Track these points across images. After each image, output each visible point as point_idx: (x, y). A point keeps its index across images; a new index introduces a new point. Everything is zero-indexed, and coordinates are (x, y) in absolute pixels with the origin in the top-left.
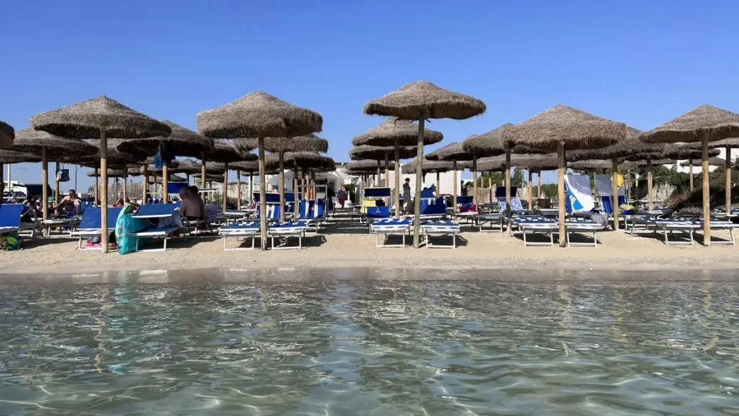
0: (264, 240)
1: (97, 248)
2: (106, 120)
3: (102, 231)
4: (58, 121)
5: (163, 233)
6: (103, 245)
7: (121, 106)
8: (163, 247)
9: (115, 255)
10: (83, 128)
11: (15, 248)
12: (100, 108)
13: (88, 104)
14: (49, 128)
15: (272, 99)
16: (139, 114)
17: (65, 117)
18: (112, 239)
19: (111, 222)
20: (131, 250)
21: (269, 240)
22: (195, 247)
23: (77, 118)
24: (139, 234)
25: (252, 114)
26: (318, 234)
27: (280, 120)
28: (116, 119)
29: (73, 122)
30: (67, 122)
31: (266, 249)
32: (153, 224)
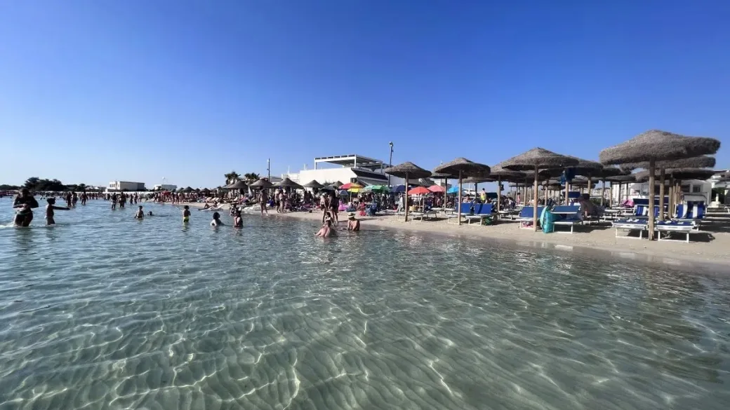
0: (651, 233)
1: (529, 228)
2: (538, 161)
3: (534, 219)
4: (513, 164)
5: (572, 223)
6: (534, 228)
7: (547, 152)
8: (570, 231)
9: (541, 233)
10: (525, 166)
11: (488, 224)
12: (535, 155)
13: (529, 153)
14: (509, 167)
15: (666, 134)
16: (558, 155)
17: (517, 161)
18: (538, 223)
19: (538, 215)
20: (550, 231)
21: (656, 233)
22: (592, 232)
23: (522, 161)
24: (556, 223)
25: (655, 146)
26: (701, 231)
27: (682, 148)
28: (544, 160)
29: (521, 164)
30: (517, 164)
31: (653, 239)
32: (563, 217)
